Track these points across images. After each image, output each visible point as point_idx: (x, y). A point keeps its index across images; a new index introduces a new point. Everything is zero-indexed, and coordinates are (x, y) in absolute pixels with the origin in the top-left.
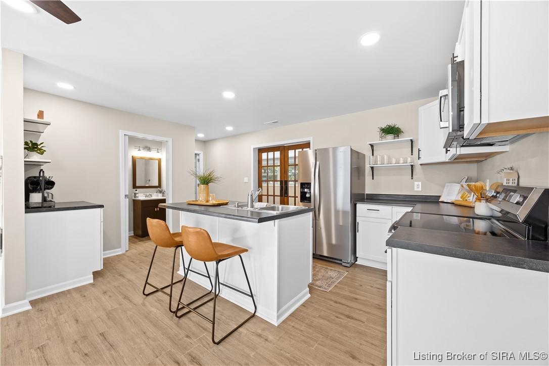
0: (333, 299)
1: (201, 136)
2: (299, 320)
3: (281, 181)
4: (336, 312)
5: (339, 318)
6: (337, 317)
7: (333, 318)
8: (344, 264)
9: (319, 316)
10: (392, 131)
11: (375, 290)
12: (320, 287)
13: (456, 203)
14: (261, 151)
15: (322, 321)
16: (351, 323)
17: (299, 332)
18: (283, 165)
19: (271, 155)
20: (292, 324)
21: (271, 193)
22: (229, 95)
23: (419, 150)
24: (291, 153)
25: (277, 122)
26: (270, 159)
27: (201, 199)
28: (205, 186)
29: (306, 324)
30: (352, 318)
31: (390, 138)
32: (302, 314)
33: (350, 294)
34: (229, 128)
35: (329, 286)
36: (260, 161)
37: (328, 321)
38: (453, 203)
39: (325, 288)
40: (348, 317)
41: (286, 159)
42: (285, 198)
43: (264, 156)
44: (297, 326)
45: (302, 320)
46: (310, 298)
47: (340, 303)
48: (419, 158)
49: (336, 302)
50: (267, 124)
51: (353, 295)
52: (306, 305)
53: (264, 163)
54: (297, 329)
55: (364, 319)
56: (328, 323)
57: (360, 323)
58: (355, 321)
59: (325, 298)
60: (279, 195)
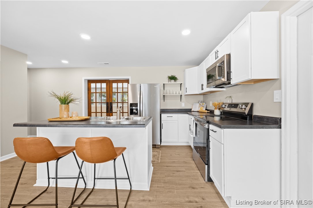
0: (165, 165)
1: (29, 63)
2: (158, 182)
3: (107, 104)
4: (171, 171)
5: (175, 173)
6: (173, 173)
7: (172, 174)
8: (157, 147)
9: (165, 176)
10: (173, 78)
11: (178, 155)
12: (154, 162)
13: (199, 111)
14: (90, 82)
15: (169, 178)
16: (181, 174)
17: (163, 188)
18: (108, 92)
19: (98, 85)
20: (156, 186)
21: (99, 110)
22: (86, 37)
23: (186, 89)
24: (114, 85)
25: (108, 64)
26: (98, 88)
27: (65, 116)
28: (66, 105)
29: (163, 182)
30: (179, 171)
31: (173, 81)
32: (156, 178)
33: (170, 161)
34: (65, 62)
35: (158, 159)
36: (89, 89)
37: (171, 176)
38: (198, 112)
39: (157, 162)
40: (177, 171)
41: (111, 88)
42: (110, 113)
43: (93, 85)
44: (159, 186)
45: (159, 182)
46: (154, 169)
47: (169, 166)
48: (186, 92)
49: (167, 166)
50: (100, 64)
51: (171, 161)
52: (155, 173)
53: (93, 91)
54: (161, 187)
55: (184, 170)
56: (171, 178)
57: (184, 172)
58: (181, 172)
59: (161, 166)
60: (106, 112)
